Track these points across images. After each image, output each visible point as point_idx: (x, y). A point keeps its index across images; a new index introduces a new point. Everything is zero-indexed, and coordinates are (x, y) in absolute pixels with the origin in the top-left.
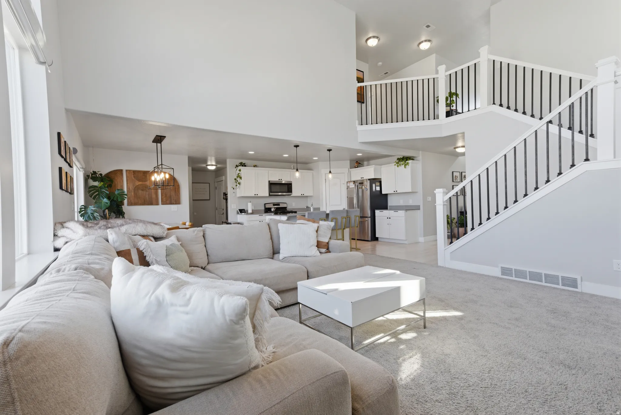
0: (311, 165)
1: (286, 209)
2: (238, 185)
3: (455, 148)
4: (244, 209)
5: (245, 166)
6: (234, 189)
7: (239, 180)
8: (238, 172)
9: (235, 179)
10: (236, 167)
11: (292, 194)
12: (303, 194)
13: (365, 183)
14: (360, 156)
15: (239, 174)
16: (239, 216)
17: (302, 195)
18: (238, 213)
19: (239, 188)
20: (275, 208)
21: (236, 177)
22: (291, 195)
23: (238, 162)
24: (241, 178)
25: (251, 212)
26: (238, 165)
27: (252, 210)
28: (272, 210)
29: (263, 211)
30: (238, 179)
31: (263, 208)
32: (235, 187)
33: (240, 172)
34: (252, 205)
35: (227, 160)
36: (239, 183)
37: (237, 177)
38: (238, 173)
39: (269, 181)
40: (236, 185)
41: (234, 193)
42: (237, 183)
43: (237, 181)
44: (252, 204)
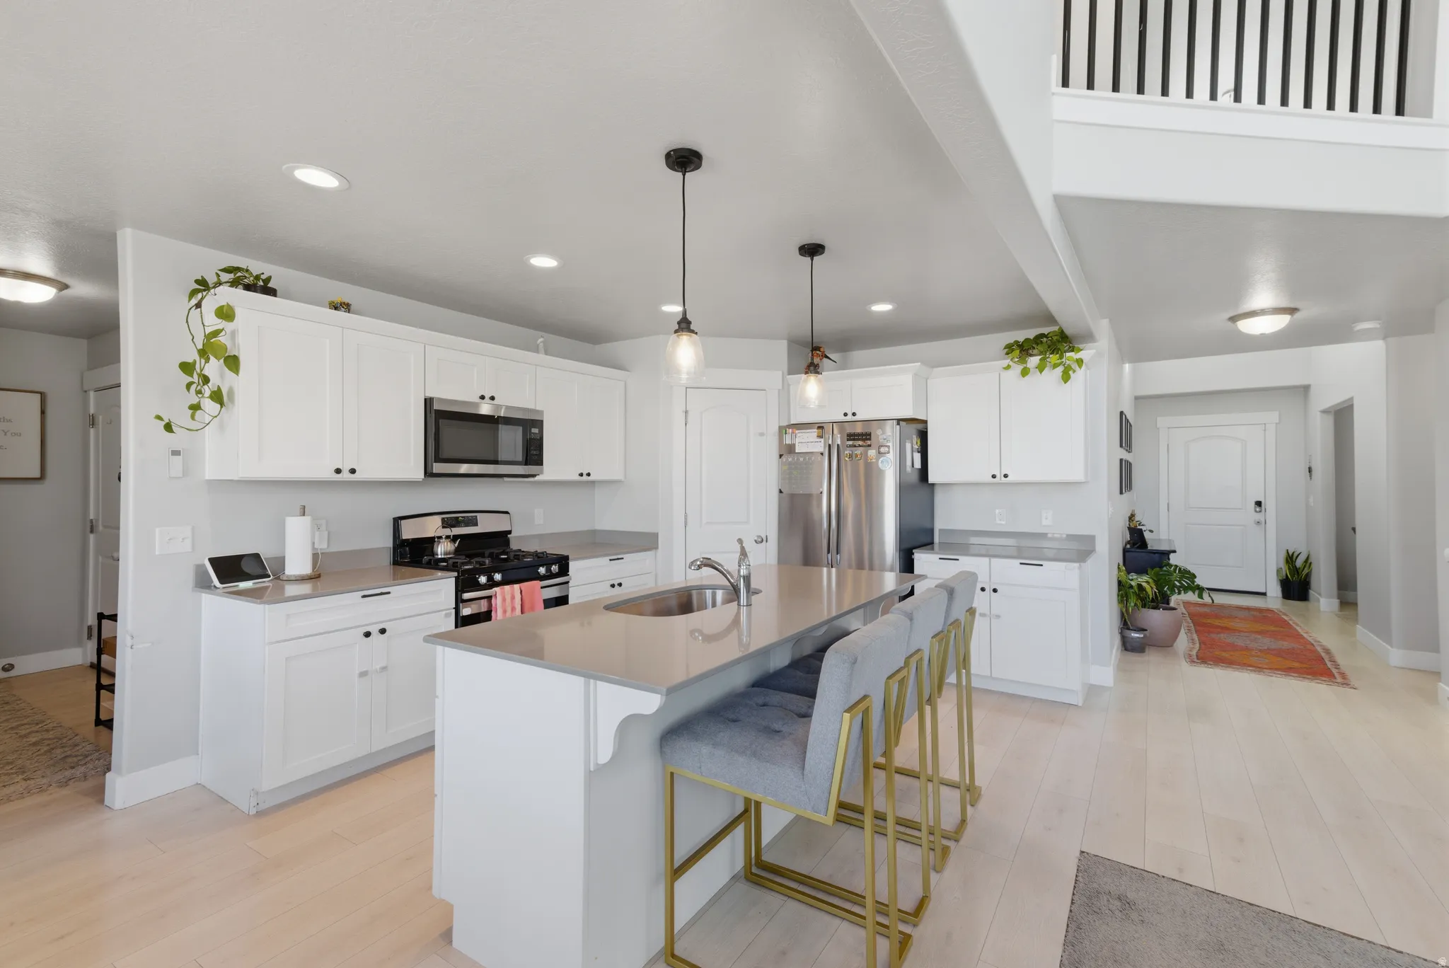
0: (619, 349)
1: (507, 542)
2: (210, 406)
3: (1234, 319)
4: (257, 556)
5: (272, 292)
6: (168, 427)
7: (222, 376)
8: (213, 322)
9: (187, 368)
10: (193, 293)
11: (542, 472)
12: (589, 475)
13: (879, 435)
14: (888, 312)
15: (216, 333)
16: (206, 598)
17: (581, 475)
18: (203, 583)
19: (222, 427)
20: (454, 539)
21: (191, 356)
22: (534, 476)
23: (211, 261)
24: (233, 363)
25: (307, 569)
26: (211, 280)
27: (315, 557)
28: (443, 549)
29: (387, 558)
30: (213, 368)
31: (385, 541)
32: (181, 417)
33: (228, 326)
34: (316, 527)
35: (119, 233)
36: (217, 397)
37: (203, 353)
38: (208, 330)
39: (428, 402)
40: (195, 408)
41: (176, 453)
42: (199, 392)
43: (206, 380)
44: (314, 519)
